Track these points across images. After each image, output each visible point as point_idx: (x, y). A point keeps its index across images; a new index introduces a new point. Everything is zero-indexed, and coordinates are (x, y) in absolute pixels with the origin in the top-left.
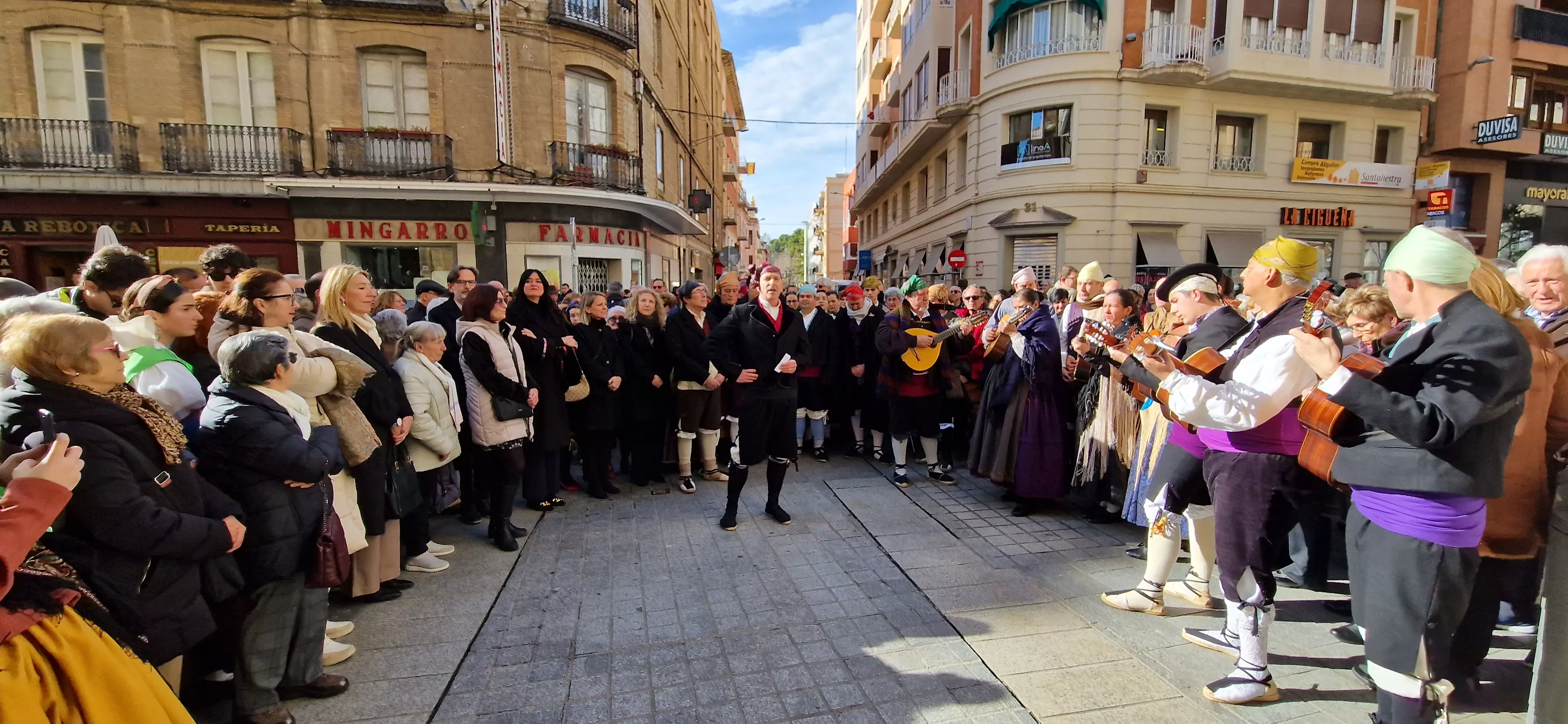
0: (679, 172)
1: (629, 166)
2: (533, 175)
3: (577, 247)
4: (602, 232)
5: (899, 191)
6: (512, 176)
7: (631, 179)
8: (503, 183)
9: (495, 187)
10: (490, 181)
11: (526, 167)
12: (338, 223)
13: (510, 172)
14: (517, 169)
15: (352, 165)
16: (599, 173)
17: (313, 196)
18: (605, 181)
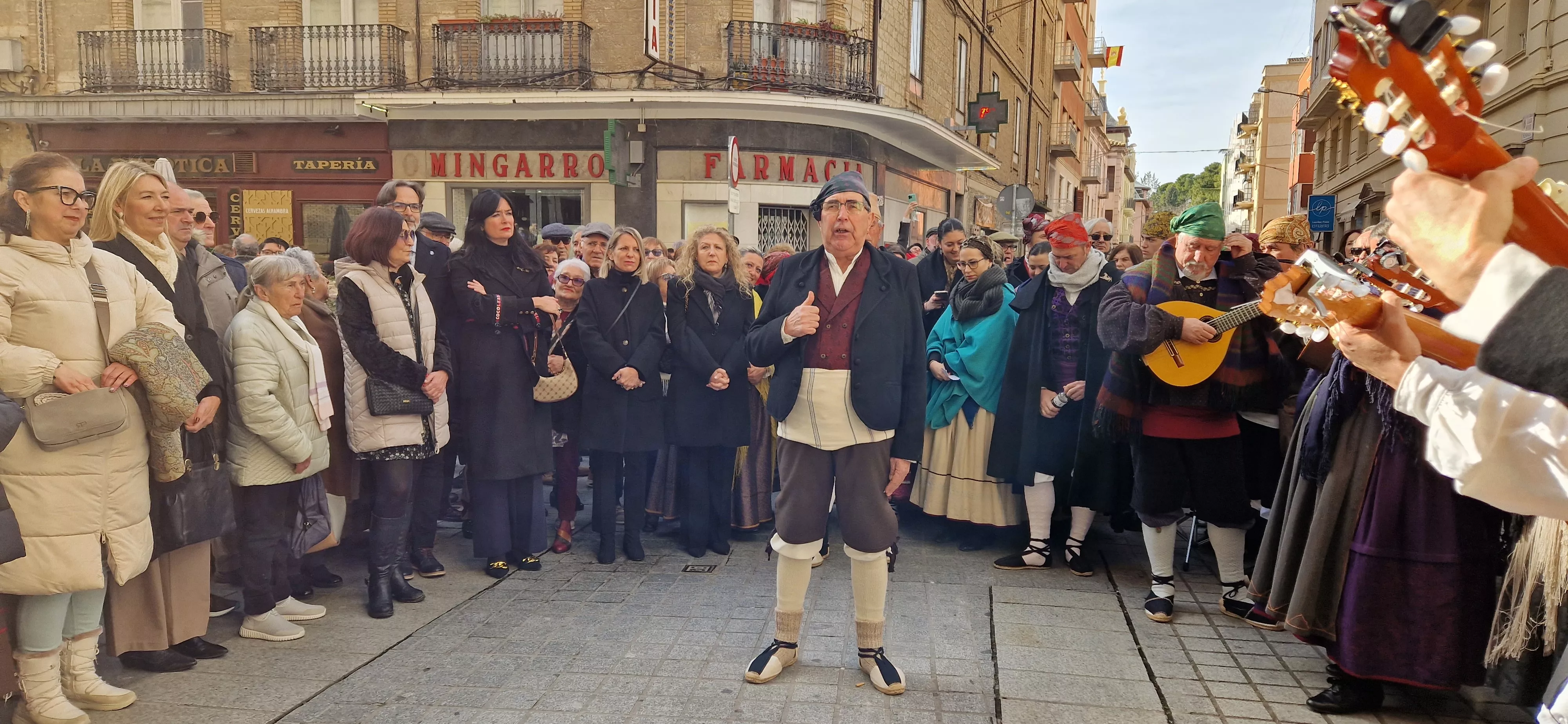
0: (955, 64)
2: (701, 76)
4: (800, 163)
6: (669, 78)
7: (855, 77)
8: (657, 89)
9: (642, 96)
10: (640, 87)
11: (689, 63)
12: (443, 155)
13: (667, 72)
14: (676, 67)
15: (461, 73)
16: (799, 67)
17: (415, 118)
18: (807, 81)
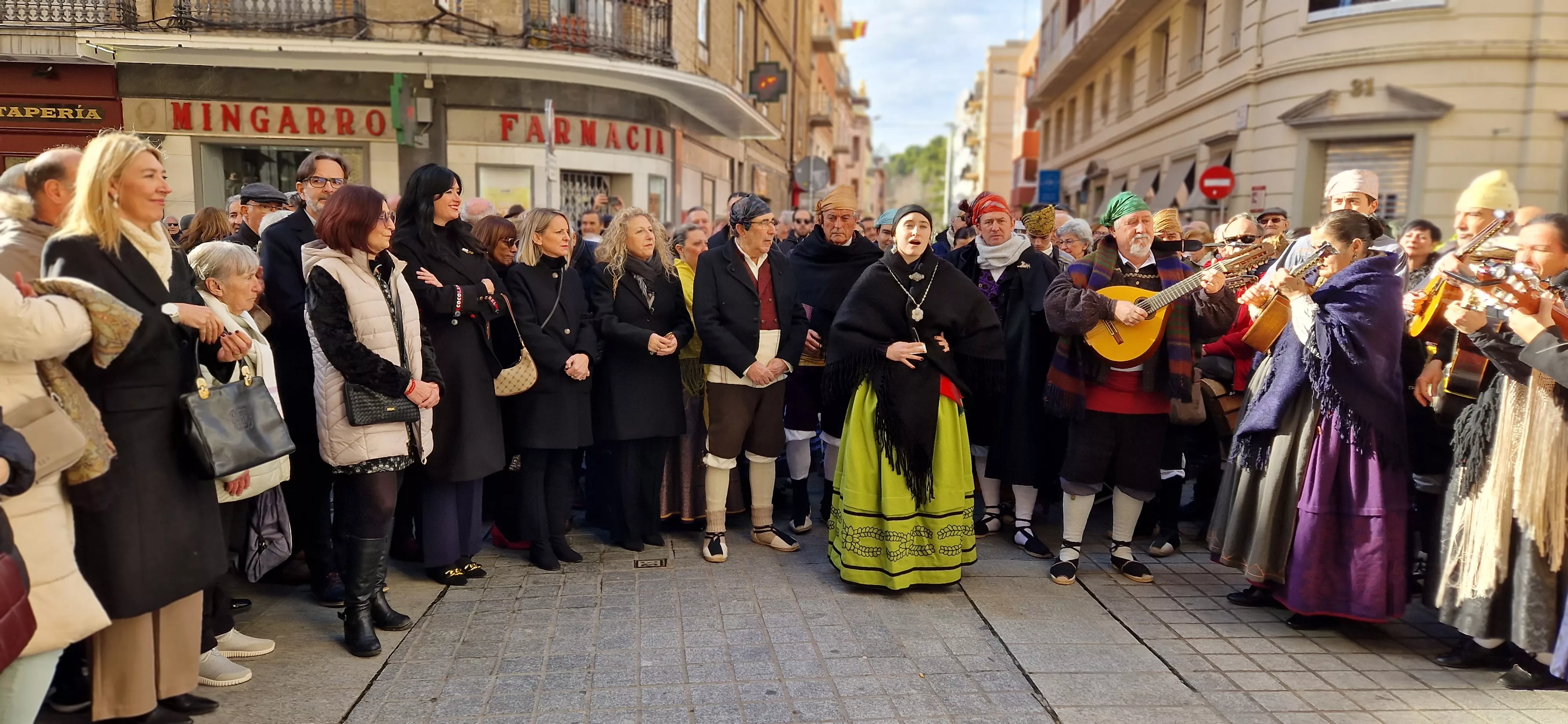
0: (735, 32)
1: (651, 18)
2: (493, 31)
3: (556, 152)
4: (602, 128)
5: (1116, 64)
6: (459, 31)
7: (652, 40)
8: (443, 43)
9: (429, 50)
10: (425, 39)
11: (480, 17)
12: (187, 106)
13: (455, 24)
14: (466, 20)
15: (210, 12)
16: (601, 28)
17: (151, 62)
18: (609, 43)
